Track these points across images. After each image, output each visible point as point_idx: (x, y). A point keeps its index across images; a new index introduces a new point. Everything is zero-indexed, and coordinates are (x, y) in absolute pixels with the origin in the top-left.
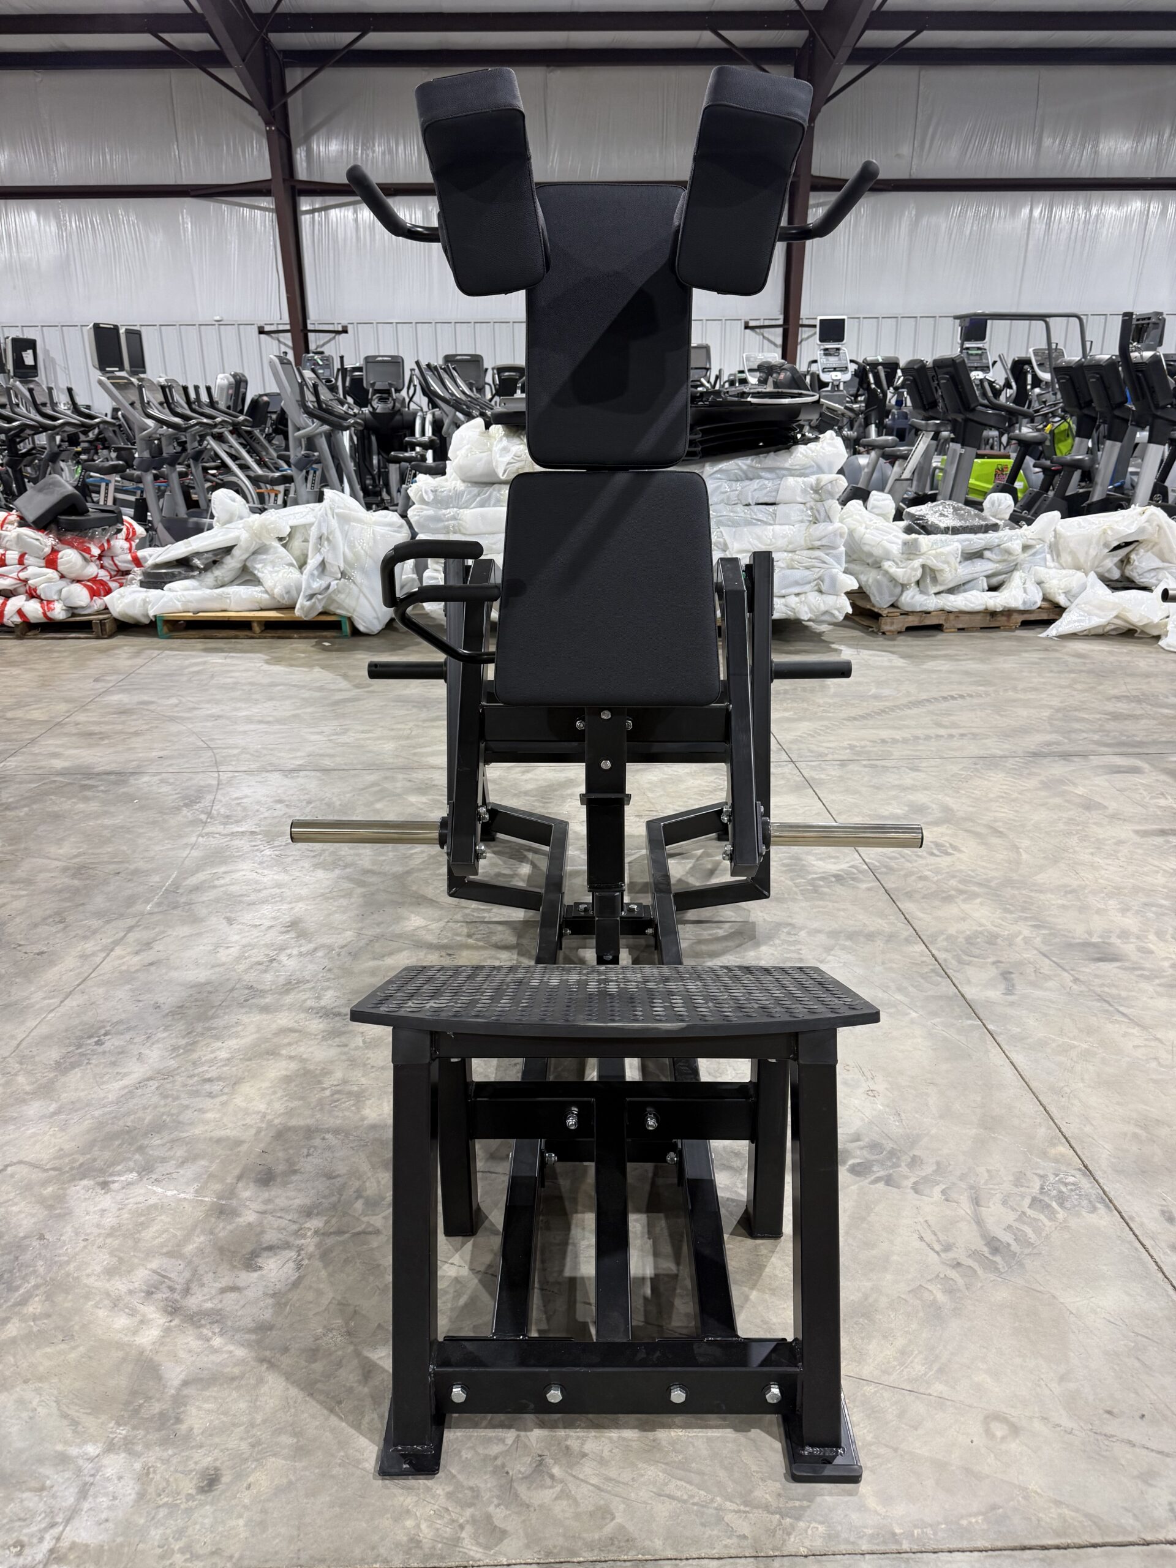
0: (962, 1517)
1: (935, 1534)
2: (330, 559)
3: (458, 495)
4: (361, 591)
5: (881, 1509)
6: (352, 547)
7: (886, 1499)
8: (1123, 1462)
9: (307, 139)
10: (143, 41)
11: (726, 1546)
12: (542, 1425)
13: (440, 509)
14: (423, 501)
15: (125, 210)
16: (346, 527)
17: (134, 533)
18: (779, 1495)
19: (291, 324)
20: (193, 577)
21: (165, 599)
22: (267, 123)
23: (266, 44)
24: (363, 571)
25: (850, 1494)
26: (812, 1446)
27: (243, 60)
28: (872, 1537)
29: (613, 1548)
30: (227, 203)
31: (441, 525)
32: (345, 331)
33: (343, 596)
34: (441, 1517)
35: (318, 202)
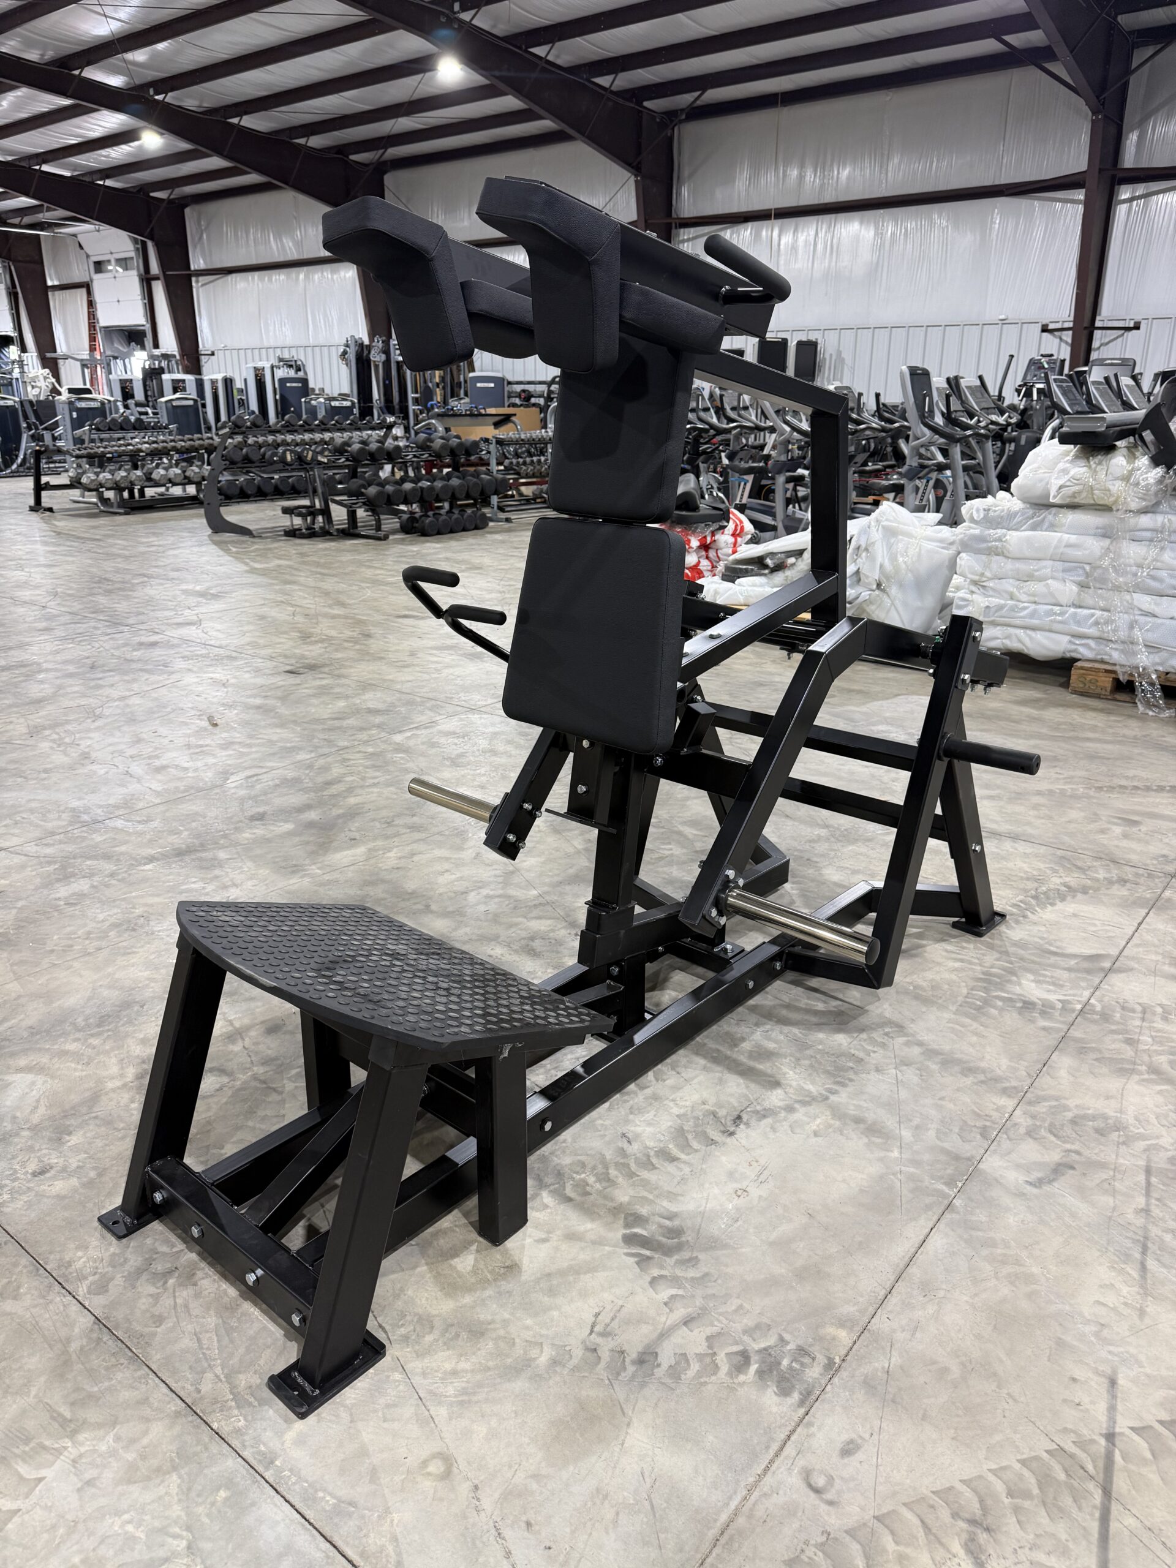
0: (324, 1490)
1: (294, 1484)
2: (864, 571)
3: (1011, 515)
4: (893, 604)
5: (288, 1444)
6: (893, 558)
7: (300, 1441)
8: (481, 1560)
9: (1142, 124)
10: (988, 46)
11: (183, 1388)
12: (199, 1254)
13: (989, 528)
14: (972, 520)
15: (939, 216)
16: (892, 540)
17: (742, 528)
18: (250, 1387)
19: (1075, 321)
20: (765, 575)
21: (730, 592)
22: (1094, 113)
23: (1113, 27)
24: (901, 585)
25: (287, 1421)
26: (300, 1374)
27: (1071, 52)
28: (260, 1453)
29: (135, 1341)
30: (1039, 199)
31: (984, 545)
32: (1137, 327)
33: (873, 607)
34: (95, 1261)
35: (1141, 189)
